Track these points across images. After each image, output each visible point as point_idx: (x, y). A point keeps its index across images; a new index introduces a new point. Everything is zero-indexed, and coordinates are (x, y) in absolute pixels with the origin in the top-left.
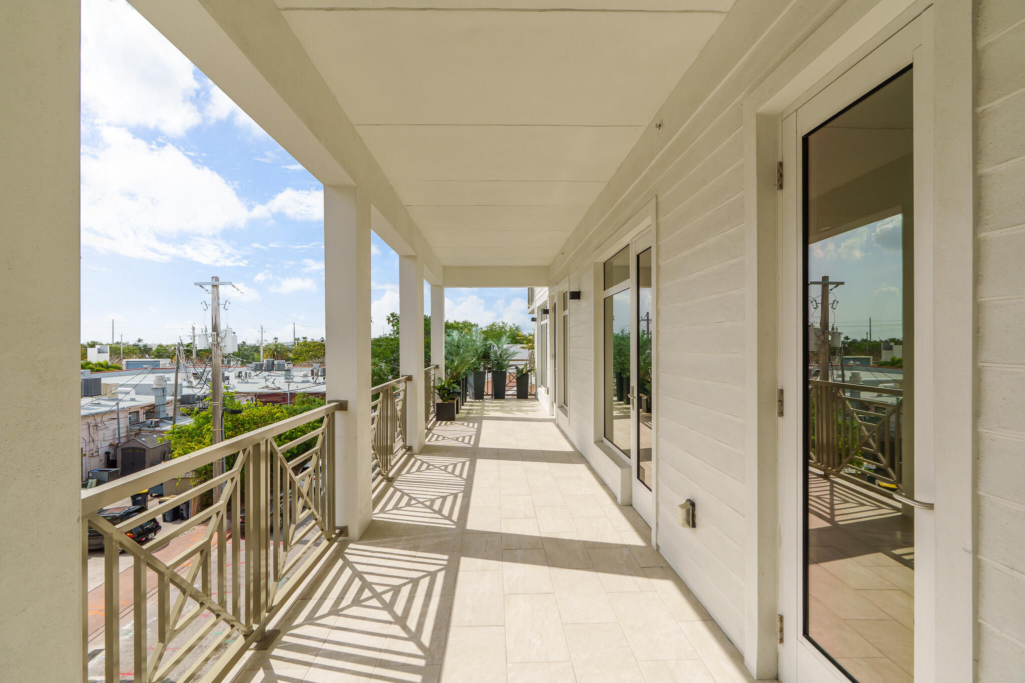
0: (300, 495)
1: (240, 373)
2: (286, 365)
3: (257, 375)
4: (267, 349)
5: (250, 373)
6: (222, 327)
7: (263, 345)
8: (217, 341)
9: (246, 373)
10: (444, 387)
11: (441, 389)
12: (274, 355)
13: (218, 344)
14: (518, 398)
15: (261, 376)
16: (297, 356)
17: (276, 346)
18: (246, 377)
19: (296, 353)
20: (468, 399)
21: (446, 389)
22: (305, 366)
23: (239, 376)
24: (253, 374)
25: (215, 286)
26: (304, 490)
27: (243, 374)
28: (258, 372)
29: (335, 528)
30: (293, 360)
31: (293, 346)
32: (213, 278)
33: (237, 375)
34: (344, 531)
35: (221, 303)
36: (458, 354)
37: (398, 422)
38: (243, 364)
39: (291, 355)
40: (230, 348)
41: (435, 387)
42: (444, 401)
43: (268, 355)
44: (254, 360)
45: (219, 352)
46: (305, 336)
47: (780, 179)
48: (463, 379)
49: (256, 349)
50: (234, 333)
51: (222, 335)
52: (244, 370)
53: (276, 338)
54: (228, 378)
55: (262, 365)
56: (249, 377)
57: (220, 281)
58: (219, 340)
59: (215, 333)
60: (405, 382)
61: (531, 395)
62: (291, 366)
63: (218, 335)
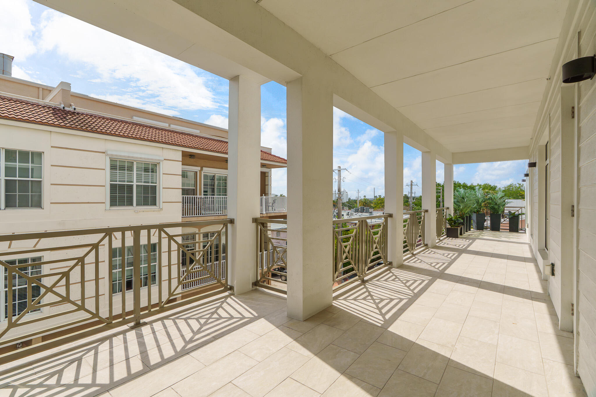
0: (375, 243)
1: (348, 213)
2: (370, 210)
3: (356, 214)
4: (361, 201)
5: (353, 213)
6: (342, 190)
7: (359, 199)
8: (340, 196)
9: (351, 213)
10: (451, 219)
11: (450, 220)
12: (364, 205)
13: (340, 197)
14: (510, 231)
15: (358, 215)
16: (375, 206)
17: (365, 200)
18: (351, 215)
19: (375, 204)
20: (472, 230)
21: (453, 220)
22: (379, 211)
23: (348, 215)
24: (354, 214)
25: (339, 171)
26: (376, 241)
27: (350, 213)
28: (357, 213)
29: (387, 262)
30: (373, 208)
31: (373, 200)
32: (338, 167)
33: (347, 214)
34: (391, 263)
35: (341, 178)
36: (463, 202)
37: (419, 230)
38: (350, 209)
39: (372, 205)
40: (345, 200)
41: (446, 219)
42: (451, 227)
43: (361, 205)
44: (354, 207)
45: (341, 202)
46: (380, 195)
47: (573, 114)
48: (467, 217)
49: (355, 201)
50: (347, 192)
51: (342, 193)
52: (350, 211)
53: (365, 196)
54: (343, 215)
55: (358, 209)
56: (353, 215)
57: (341, 168)
58: (341, 196)
59: (339, 193)
60: (424, 212)
61: (521, 230)
62: (372, 210)
63: (340, 193)
